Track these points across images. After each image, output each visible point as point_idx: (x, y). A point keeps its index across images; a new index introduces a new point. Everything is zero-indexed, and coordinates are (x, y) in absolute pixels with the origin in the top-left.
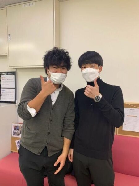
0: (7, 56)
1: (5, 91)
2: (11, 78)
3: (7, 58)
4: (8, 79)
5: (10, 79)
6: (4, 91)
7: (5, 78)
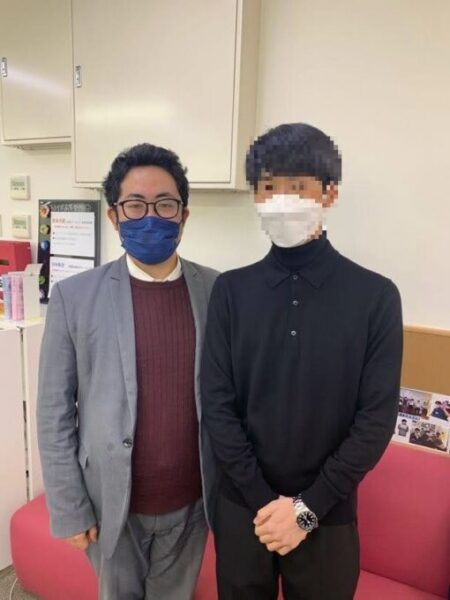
0: (70, 144)
1: (63, 265)
2: (83, 223)
3: (70, 153)
4: (74, 225)
5: (81, 225)
6: (59, 265)
7: (64, 221)
